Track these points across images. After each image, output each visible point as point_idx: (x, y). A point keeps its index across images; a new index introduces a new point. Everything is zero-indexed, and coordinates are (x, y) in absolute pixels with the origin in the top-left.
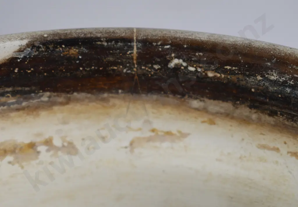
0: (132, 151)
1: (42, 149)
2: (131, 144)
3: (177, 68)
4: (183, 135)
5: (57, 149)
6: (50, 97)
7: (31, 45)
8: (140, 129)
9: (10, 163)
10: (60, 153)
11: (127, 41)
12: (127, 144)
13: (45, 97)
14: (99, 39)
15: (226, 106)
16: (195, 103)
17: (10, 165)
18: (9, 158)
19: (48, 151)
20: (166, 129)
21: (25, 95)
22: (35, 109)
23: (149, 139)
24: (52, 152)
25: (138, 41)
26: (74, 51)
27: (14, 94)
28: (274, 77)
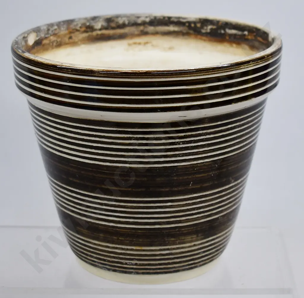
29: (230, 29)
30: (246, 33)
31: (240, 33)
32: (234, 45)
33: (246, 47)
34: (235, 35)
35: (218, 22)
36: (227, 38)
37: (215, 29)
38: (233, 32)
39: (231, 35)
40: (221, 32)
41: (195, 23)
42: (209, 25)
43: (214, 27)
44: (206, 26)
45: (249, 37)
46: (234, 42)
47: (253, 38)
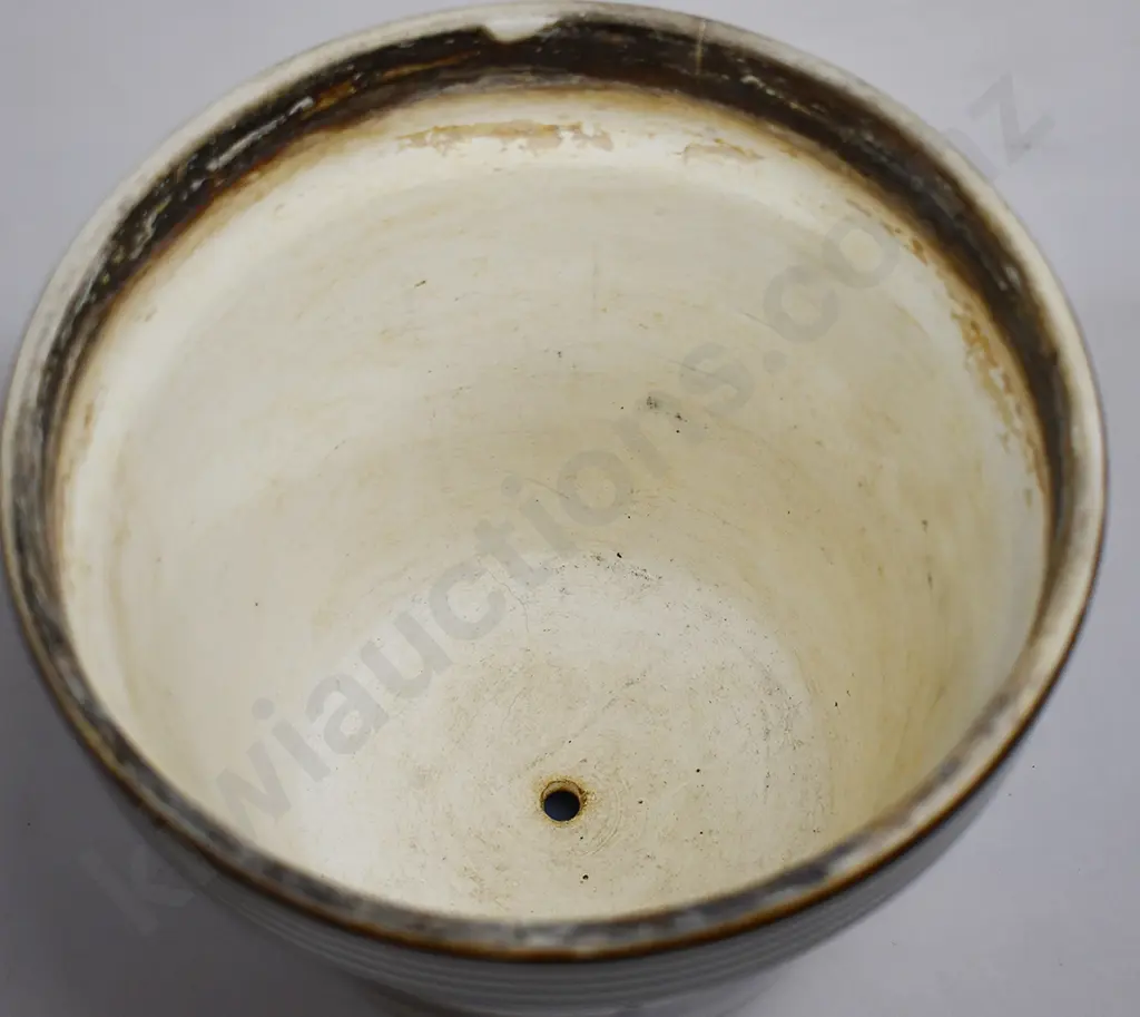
0: (686, 159)
1: (567, 135)
2: (687, 148)
3: (751, 86)
4: (756, 157)
5: (586, 137)
6: (581, 81)
7: (561, 25)
8: (699, 135)
9: (521, 147)
10: (589, 145)
11: (689, 40)
12: (681, 150)
13: (576, 80)
14: (650, 30)
15: (812, 144)
16: (773, 128)
17: (520, 151)
18: (522, 141)
19: (575, 138)
20: (735, 143)
21: (549, 75)
22: (562, 90)
23: (711, 150)
24: (578, 142)
25: (704, 44)
26: (617, 39)
27: (534, 72)
28: (869, 137)
29: (222, 150)
30: (305, 104)
31: (269, 127)
34: (249, 150)
35: (169, 176)
36: (220, 182)
37: (168, 208)
38: (240, 146)
40: (190, 190)
41: (108, 266)
44: (140, 230)
45: (326, 103)
46: (252, 169)
47: (352, 90)
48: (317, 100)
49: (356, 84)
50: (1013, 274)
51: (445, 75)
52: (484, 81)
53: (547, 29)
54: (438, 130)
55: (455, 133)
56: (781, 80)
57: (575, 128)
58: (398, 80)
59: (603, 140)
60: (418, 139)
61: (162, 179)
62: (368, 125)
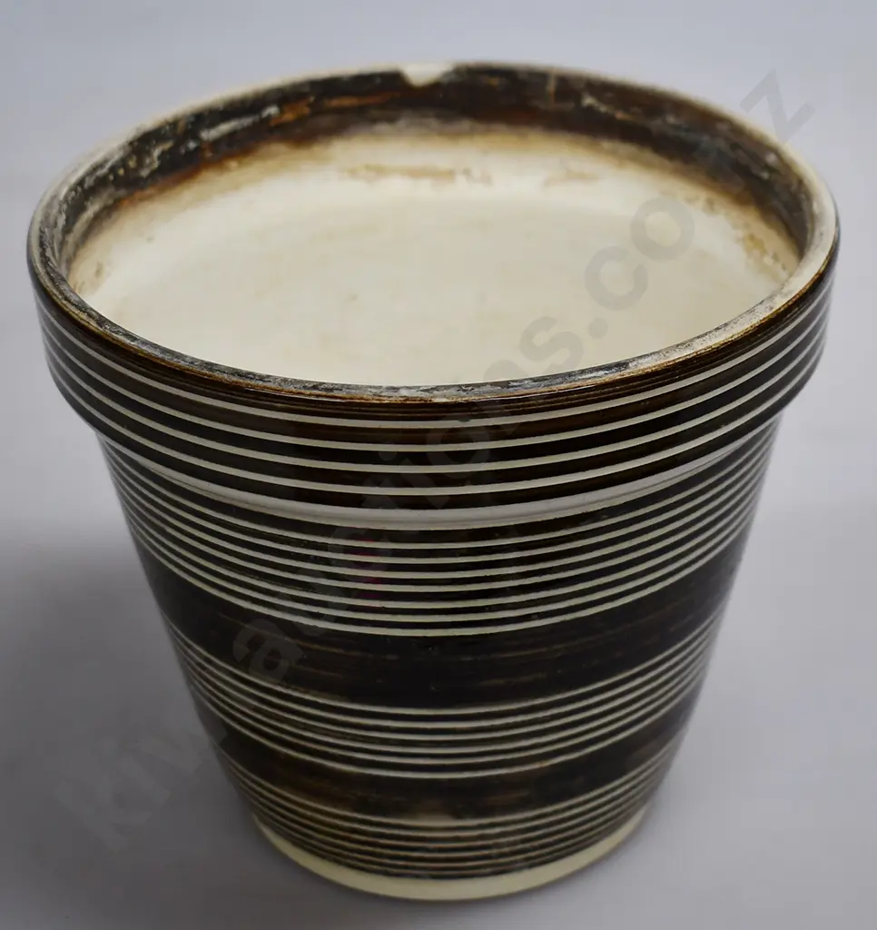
0: (546, 190)
1: (460, 177)
2: (547, 181)
5: (475, 180)
6: (471, 125)
7: (456, 71)
11: (545, 76)
16: (605, 145)
18: (428, 181)
19: (466, 179)
21: (448, 119)
24: (470, 183)
25: (556, 78)
26: (495, 81)
27: (437, 116)
28: (672, 120)
29: (213, 125)
30: (272, 110)
31: (247, 121)
32: (233, 164)
33: (279, 148)
34: (231, 135)
35: (174, 124)
36: (209, 154)
37: (170, 151)
38: (225, 128)
39: (215, 144)
40: (187, 148)
41: (123, 162)
42: (155, 146)
43: (167, 145)
44: (149, 154)
45: (289, 116)
46: (232, 156)
47: (306, 110)
48: (282, 112)
49: (310, 105)
50: (771, 159)
51: (374, 113)
52: (402, 123)
53: (446, 74)
54: (368, 168)
55: (379, 171)
56: (609, 95)
57: (467, 172)
58: (340, 111)
59: (487, 180)
60: (353, 173)
61: (168, 123)
62: (317, 149)
